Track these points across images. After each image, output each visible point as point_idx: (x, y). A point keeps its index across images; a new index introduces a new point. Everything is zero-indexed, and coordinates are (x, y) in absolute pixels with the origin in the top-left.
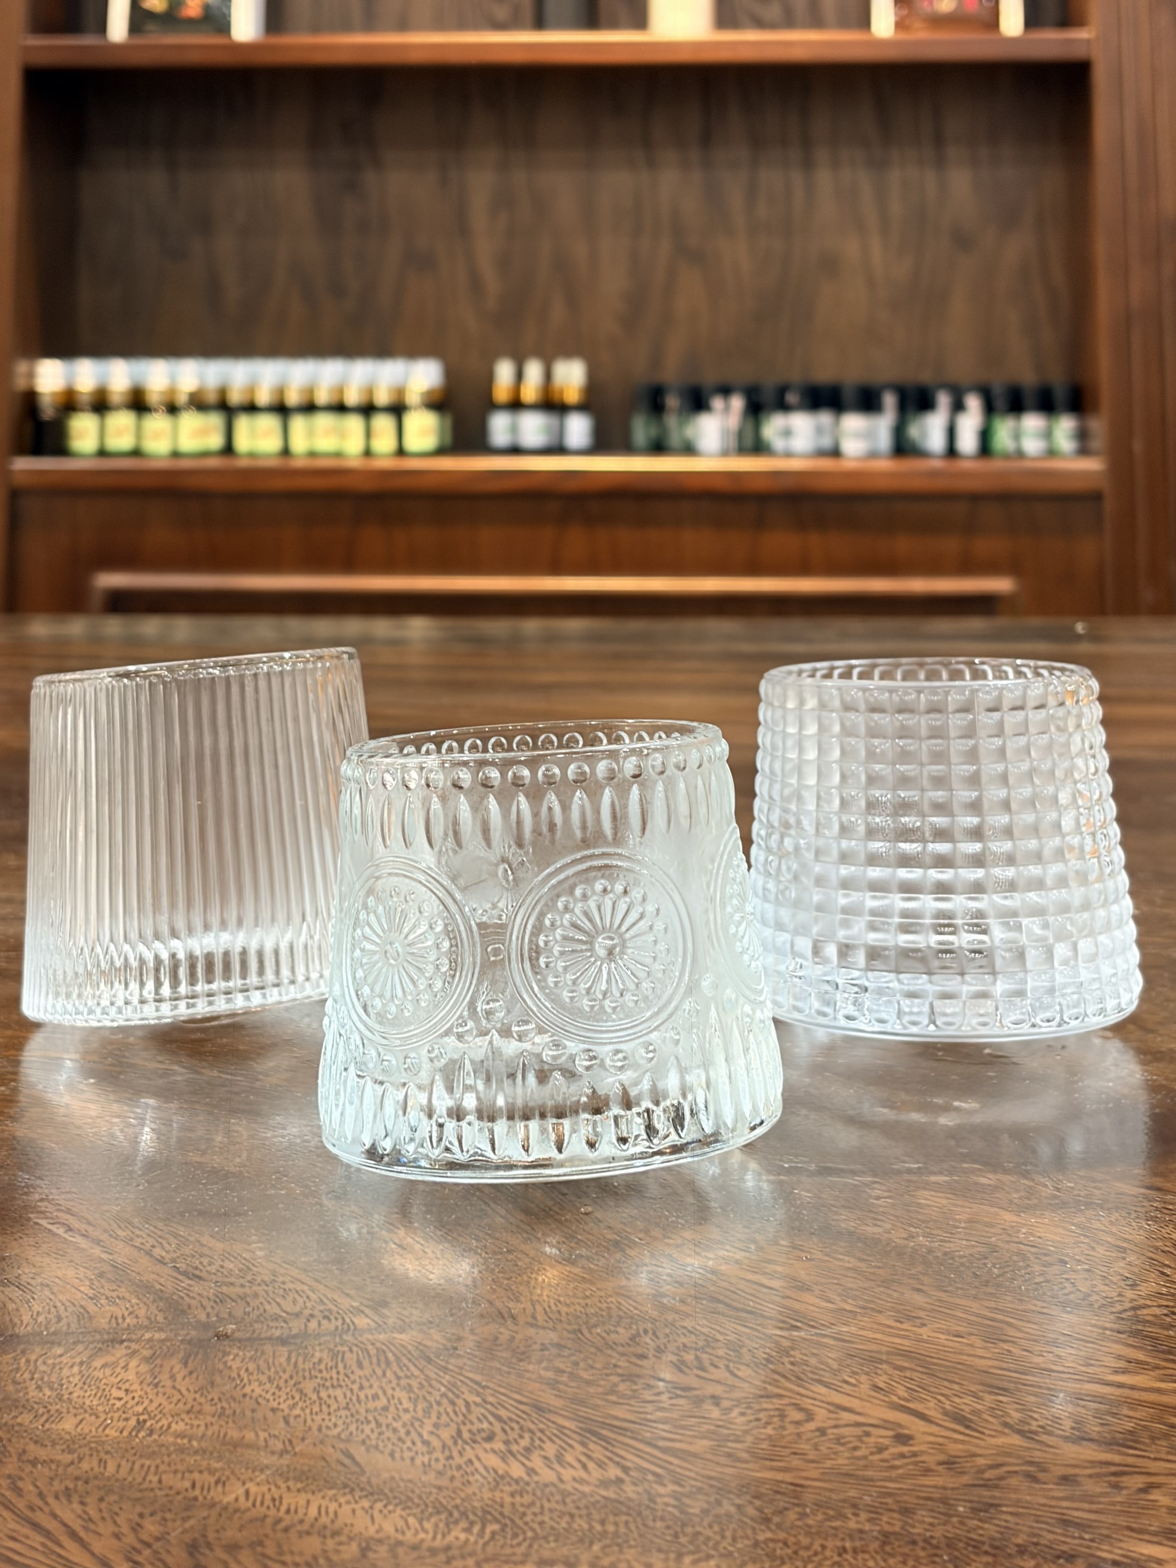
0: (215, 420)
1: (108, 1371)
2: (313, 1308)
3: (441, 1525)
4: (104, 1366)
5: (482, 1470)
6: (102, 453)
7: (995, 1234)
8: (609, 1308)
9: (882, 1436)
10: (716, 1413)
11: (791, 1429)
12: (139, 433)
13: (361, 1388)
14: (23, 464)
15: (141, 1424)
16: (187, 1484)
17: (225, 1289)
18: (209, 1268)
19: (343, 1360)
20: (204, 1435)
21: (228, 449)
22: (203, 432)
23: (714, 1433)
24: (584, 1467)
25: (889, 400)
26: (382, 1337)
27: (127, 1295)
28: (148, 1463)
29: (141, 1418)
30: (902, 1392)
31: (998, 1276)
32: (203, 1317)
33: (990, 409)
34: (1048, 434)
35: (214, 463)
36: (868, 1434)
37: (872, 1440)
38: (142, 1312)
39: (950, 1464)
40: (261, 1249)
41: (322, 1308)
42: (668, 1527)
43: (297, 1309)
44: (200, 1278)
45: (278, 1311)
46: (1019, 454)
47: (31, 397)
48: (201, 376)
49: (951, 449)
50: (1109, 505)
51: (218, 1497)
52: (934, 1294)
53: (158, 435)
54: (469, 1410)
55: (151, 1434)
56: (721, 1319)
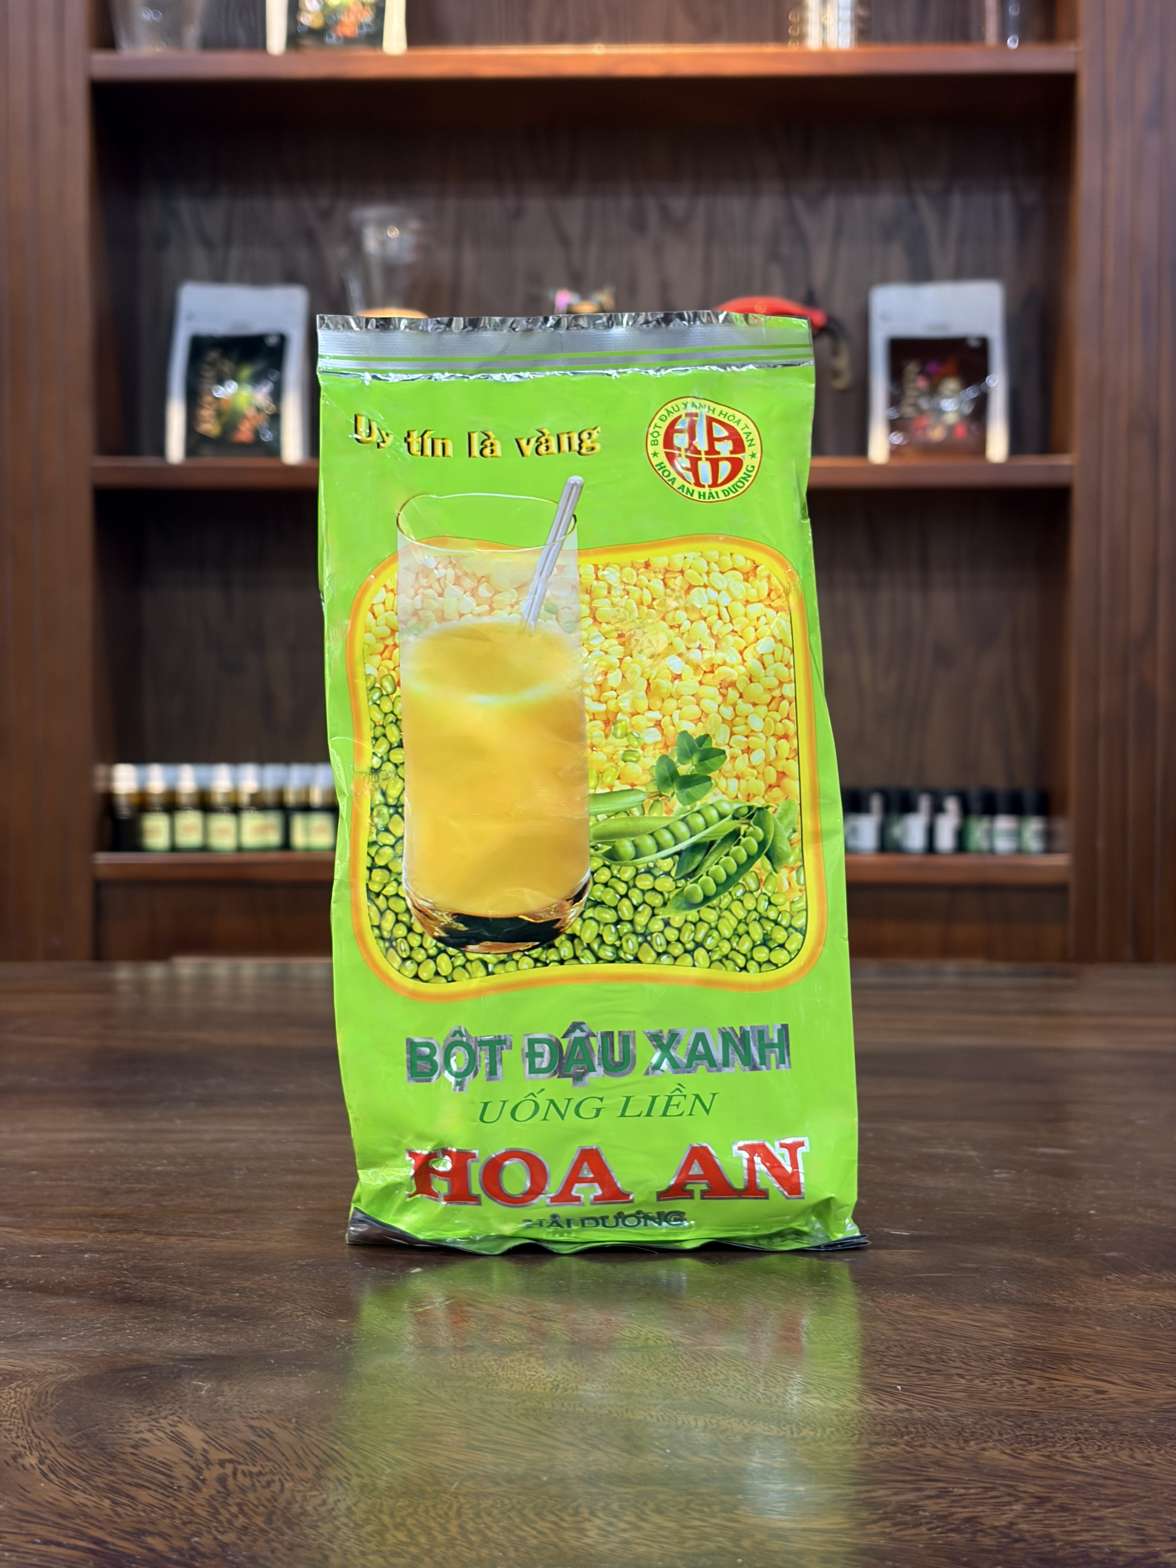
0: (273, 820)
1: (517, 1363)
2: (647, 1335)
3: (794, 1428)
4: (512, 1361)
5: (809, 1406)
6: (174, 848)
7: (1132, 1301)
9: (1084, 1391)
10: (963, 1381)
11: (1020, 1388)
12: (206, 831)
13: (704, 1371)
14: (104, 858)
16: (606, 1412)
21: (286, 844)
22: (263, 830)
23: (966, 1390)
25: (876, 803)
26: (704, 1347)
28: (572, 1403)
29: (555, 1383)
30: (1093, 1372)
31: (1141, 1320)
32: (568, 1339)
33: (966, 811)
34: (1017, 834)
35: (273, 857)
36: (1076, 1390)
37: (1080, 1392)
38: (522, 1338)
39: (1137, 1402)
41: (653, 1335)
42: (953, 1430)
43: (634, 1336)
44: (555, 1322)
45: (622, 1337)
46: (992, 851)
47: (109, 798)
48: (260, 779)
49: (931, 847)
50: (1073, 896)
51: (631, 1417)
52: (1098, 1329)
53: (224, 832)
54: (787, 1380)
55: (566, 1390)
56: (948, 1340)
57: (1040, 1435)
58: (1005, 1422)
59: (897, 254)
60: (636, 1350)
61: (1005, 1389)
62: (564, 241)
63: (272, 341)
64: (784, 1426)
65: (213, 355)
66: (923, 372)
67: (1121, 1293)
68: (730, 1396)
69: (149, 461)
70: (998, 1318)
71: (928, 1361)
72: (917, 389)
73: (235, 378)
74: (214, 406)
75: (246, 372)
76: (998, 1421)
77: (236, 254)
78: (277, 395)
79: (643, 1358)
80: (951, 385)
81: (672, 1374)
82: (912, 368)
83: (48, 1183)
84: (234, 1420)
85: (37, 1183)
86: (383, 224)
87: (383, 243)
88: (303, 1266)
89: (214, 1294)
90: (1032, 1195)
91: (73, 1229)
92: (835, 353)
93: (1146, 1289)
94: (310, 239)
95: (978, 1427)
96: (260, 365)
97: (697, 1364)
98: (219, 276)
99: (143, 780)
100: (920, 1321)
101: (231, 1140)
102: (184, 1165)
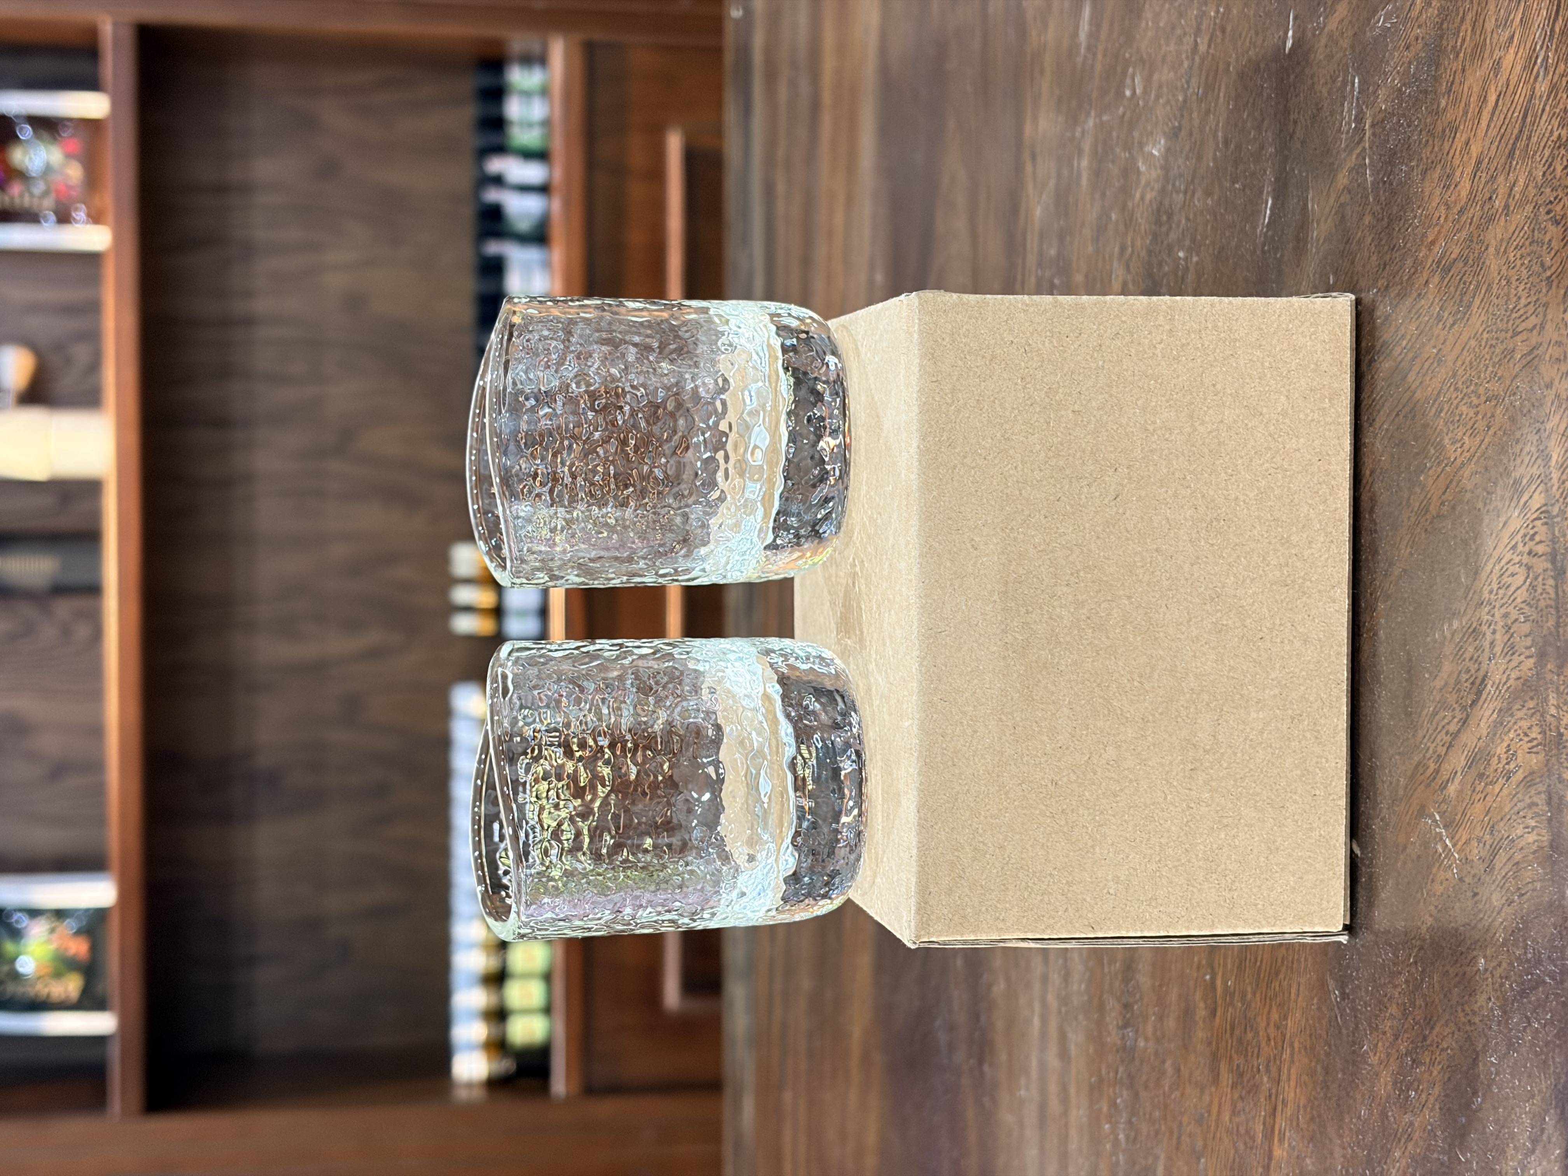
2: (1521, 554)
6: (547, 1010)
8: (1522, 257)
12: (527, 976)
14: (559, 1085)
17: (1498, 649)
18: (1473, 671)
25: (492, 248)
27: (1505, 744)
32: (1531, 662)
33: (501, 149)
34: (527, 94)
38: (1525, 724)
40: (1451, 625)
41: (1520, 545)
43: (1522, 571)
45: (1525, 588)
46: (546, 123)
47: (494, 1083)
48: (469, 919)
49: (543, 189)
50: (598, 35)
53: (529, 958)
56: (1534, 139)
66: (3, 188)
69: (115, 1053)
72: (22, 194)
73: (14, 959)
74: (48, 980)
75: (7, 947)
78: (35, 913)
80: (19, 156)
89: (1411, 1123)
99: (471, 1047)
100: (1483, 180)
101: (1063, 1037)
102: (1113, 1104)
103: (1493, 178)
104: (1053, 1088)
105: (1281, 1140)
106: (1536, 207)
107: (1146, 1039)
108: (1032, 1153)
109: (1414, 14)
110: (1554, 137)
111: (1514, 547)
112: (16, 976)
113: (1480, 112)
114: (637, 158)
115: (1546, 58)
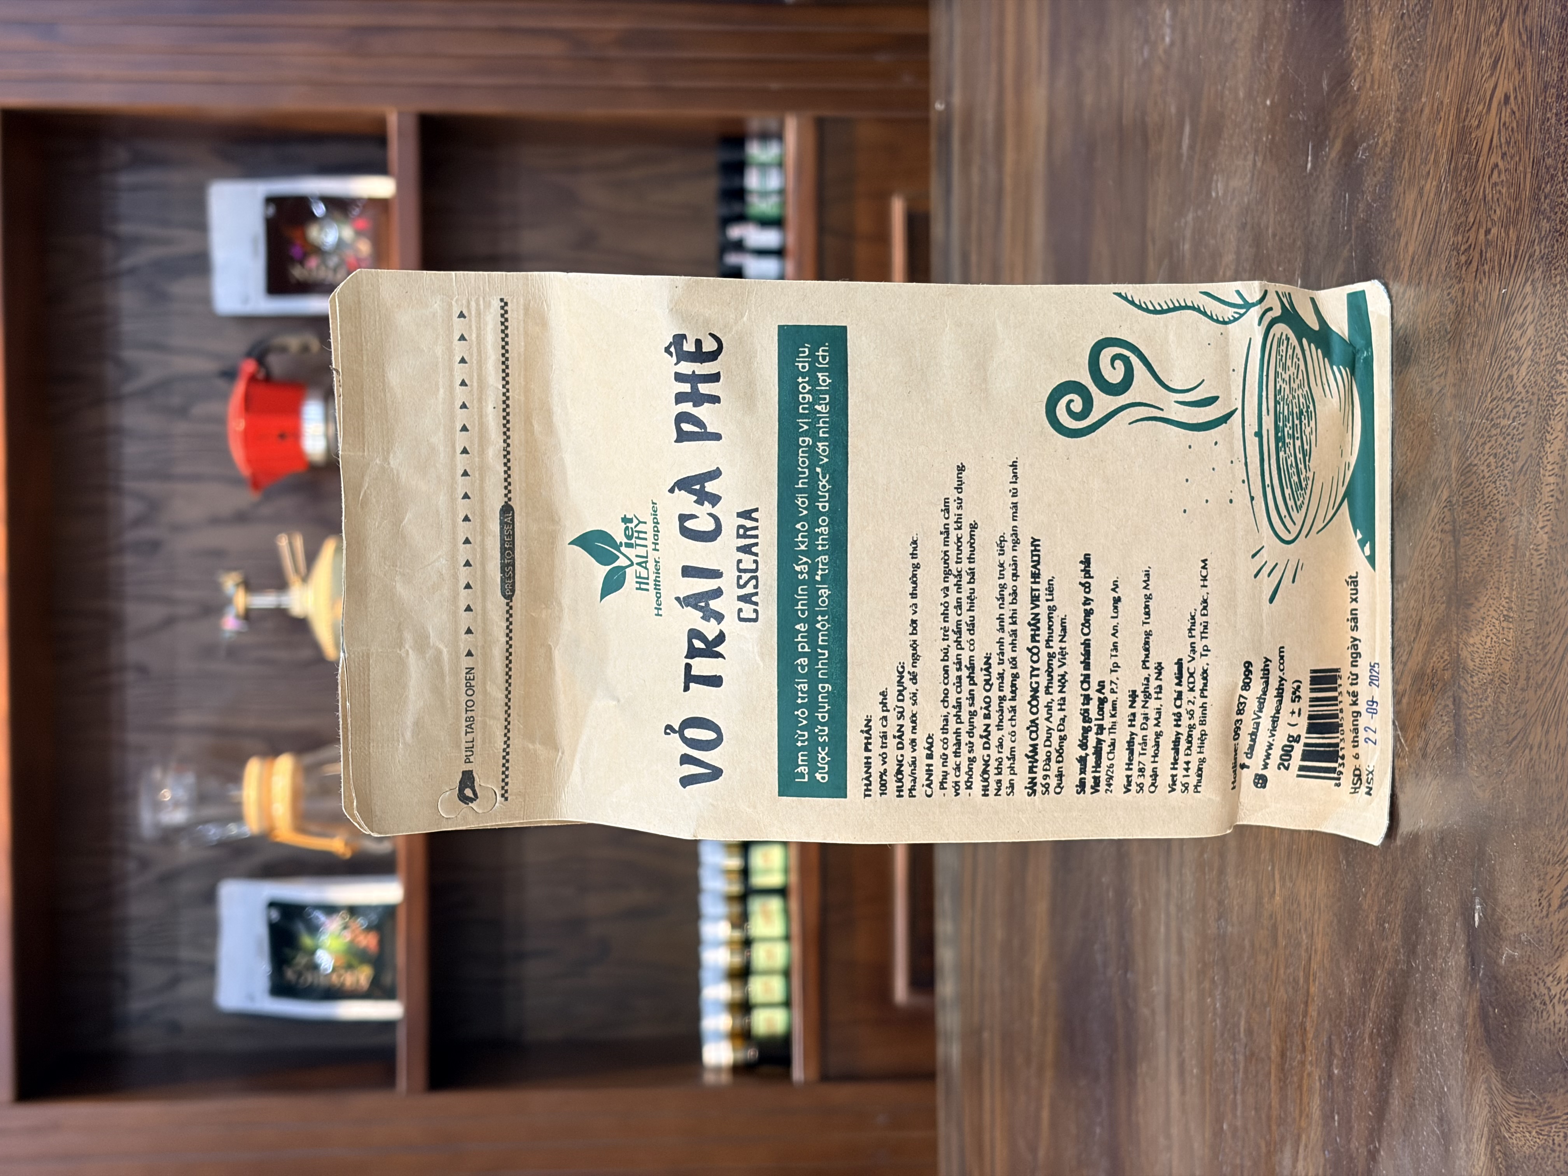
0: (756, 905)
1: (1476, 655)
2: (1437, 532)
3: (1558, 391)
4: (1473, 660)
5: (1528, 377)
6: (787, 1004)
7: (1387, 67)
8: (1435, 324)
9: (1506, 115)
10: (1494, 231)
11: (1503, 177)
12: (769, 972)
13: (1484, 477)
14: (798, 1072)
15: (1507, 618)
16: (1539, 569)
17: (1426, 600)
19: (1467, 497)
20: (1512, 573)
21: (782, 892)
22: (767, 915)
23: (1506, 228)
24: (1526, 308)
26: (1454, 476)
27: (1431, 666)
28: (1527, 602)
29: (1502, 619)
30: (1480, 107)
31: (1412, 59)
32: (1443, 607)
33: (741, 218)
34: (764, 167)
35: (794, 905)
36: (1504, 124)
37: (1507, 120)
38: (1441, 650)
39: (1519, 65)
40: (1402, 585)
41: (1437, 526)
42: (1557, 241)
43: (1438, 543)
44: (1420, 619)
45: (1440, 555)
46: (782, 192)
47: (739, 1069)
48: (716, 919)
49: (779, 253)
50: (828, 113)
51: (1545, 546)
52: (1423, 100)
53: (770, 955)
54: (1495, 399)
55: (1511, 608)
56: (1441, 244)
57: (1562, 158)
58: (1546, 191)
59: (180, 288)
60: (1457, 543)
61: (1504, 191)
62: (169, 622)
63: (275, 915)
64: (1554, 401)
65: (290, 974)
66: (302, 262)
67: (1377, 76)
68: (1517, 452)
69: (401, 1037)
70: (1412, 196)
71: (1469, 263)
72: (318, 267)
73: (313, 952)
74: (342, 971)
75: (307, 940)
76: (1545, 198)
77: (185, 953)
78: (331, 910)
79: (1467, 535)
80: (314, 233)
81: (1489, 507)
82: (297, 273)
83: (1239, 1113)
84: (1551, 924)
85: (1239, 1123)
86: (158, 806)
87: (176, 804)
88: (1347, 862)
89: (1386, 948)
90: (1245, 159)
91: (1300, 1087)
92: (283, 350)
93: (1371, 53)
94: (169, 878)
95: (1553, 217)
96: (300, 927)
97: (1476, 483)
98: (210, 970)
99: (718, 1036)
100: (1415, 270)
101: (1180, 938)
102: (1213, 981)
103: (1421, 269)
104: (1174, 980)
105: (1314, 981)
106: (1442, 290)
107: (1233, 926)
108: (1161, 1034)
109: (1378, 150)
110: (1451, 243)
111: (1434, 527)
112: (314, 967)
113: (1413, 223)
114: (864, 223)
115: (1447, 187)
